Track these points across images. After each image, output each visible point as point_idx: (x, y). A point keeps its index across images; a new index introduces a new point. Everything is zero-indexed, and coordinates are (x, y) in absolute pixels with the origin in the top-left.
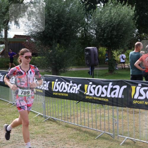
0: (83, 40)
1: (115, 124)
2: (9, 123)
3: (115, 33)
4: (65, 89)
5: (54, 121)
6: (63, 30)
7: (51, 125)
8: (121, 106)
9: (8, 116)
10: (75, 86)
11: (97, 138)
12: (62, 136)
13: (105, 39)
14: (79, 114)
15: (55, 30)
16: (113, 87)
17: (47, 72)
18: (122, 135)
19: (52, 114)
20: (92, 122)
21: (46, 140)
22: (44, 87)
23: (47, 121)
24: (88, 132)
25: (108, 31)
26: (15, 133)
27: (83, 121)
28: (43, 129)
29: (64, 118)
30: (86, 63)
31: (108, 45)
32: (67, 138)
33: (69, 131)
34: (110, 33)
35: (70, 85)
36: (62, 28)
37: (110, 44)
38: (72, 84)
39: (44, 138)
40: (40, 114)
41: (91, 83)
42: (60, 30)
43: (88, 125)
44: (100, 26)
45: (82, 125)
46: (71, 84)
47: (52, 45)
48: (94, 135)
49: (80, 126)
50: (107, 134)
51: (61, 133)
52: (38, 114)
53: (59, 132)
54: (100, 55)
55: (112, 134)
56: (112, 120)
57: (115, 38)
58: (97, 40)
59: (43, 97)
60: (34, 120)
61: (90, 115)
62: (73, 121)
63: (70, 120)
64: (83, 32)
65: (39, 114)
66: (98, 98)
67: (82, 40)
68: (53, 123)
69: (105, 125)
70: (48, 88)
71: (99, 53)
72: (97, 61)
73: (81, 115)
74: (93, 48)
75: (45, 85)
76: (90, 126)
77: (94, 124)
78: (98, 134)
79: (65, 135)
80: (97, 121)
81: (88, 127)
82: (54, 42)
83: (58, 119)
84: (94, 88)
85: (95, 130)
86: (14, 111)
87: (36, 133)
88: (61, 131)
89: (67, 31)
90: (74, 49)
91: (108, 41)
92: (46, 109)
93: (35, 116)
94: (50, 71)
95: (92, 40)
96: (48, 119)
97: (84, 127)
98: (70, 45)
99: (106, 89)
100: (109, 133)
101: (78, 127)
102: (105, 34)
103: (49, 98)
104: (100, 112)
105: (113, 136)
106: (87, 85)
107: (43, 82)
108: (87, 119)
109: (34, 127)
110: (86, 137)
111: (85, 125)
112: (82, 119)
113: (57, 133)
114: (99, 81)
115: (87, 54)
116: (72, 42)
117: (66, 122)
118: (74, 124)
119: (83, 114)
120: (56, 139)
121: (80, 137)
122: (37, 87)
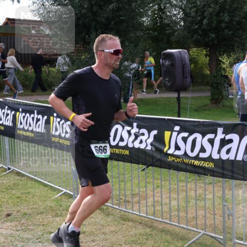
0: (156, 33)
1: (228, 215)
3: (226, 18)
4: (122, 139)
6: (113, 10)
8: (242, 177)
10: (143, 134)
12: (114, 239)
13: (204, 30)
14: (150, 193)
15: (95, 9)
16: (225, 138)
18: (242, 240)
20: (178, 210)
24: (168, 231)
25: (211, 14)
26: (13, 230)
27: (158, 208)
29: (117, 202)
30: (164, 83)
31: (211, 44)
32: (125, 243)
33: (128, 228)
34: (215, 18)
35: (133, 132)
36: (111, 6)
37: (216, 42)
38: (137, 130)
40: (65, 192)
42: (106, 10)
43: (169, 216)
44: (194, 3)
45: (156, 215)
46: (135, 130)
48: (181, 239)
49: (153, 218)
50: (209, 238)
51: (112, 232)
52: (62, 191)
53: (107, 230)
54: (192, 65)
55: (222, 237)
56: (221, 206)
57: (227, 28)
58: (186, 33)
60: (53, 204)
61: (174, 195)
62: (136, 207)
63: (131, 204)
64: (155, 14)
66: (193, 161)
67: (154, 31)
69: (205, 217)
71: (192, 60)
72: (189, 79)
73: (154, 196)
74: (179, 51)
76: (173, 218)
77: (182, 214)
78: (190, 235)
79: (120, 237)
80: (188, 209)
81: (169, 222)
85: (184, 228)
86: (11, 184)
88: (112, 229)
89: (121, 13)
91: (211, 35)
93: (56, 196)
95: (176, 33)
97: (161, 221)
98: (127, 44)
99: (211, 142)
100: (213, 235)
101: (147, 220)
102: (205, 20)
104: (196, 191)
105: (222, 241)
106: (170, 132)
108: (166, 204)
109: (54, 218)
110: (164, 242)
111: (162, 216)
112: (156, 204)
113: (103, 233)
114: (193, 124)
115: (167, 63)
116: (131, 37)
117: (121, 210)
118: (138, 214)
119: (157, 193)
120: (102, 245)
121: (153, 243)
122: (60, 134)
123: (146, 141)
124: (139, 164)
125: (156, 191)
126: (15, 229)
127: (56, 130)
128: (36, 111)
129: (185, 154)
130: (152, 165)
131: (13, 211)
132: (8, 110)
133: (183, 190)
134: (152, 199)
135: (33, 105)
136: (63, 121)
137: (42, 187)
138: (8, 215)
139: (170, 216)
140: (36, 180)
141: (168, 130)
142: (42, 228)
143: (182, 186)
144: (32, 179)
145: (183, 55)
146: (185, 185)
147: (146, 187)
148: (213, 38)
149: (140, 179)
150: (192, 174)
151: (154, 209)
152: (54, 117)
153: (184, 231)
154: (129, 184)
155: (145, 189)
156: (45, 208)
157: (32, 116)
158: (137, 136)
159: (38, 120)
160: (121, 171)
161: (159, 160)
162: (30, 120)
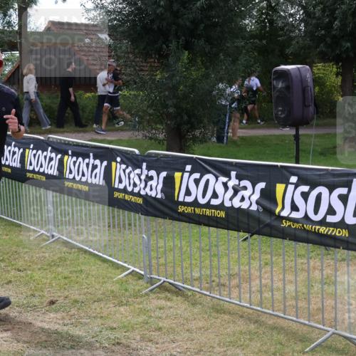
0: (264, 42)
2: (41, 294)
4: (215, 195)
5: (178, 291)
6: (202, 9)
7: (169, 304)
9: (37, 275)
10: (245, 188)
11: (312, 350)
12: (203, 339)
13: (334, 37)
14: (256, 273)
15: (176, 7)
17: (151, 138)
19: (170, 270)
20: (296, 298)
21: (153, 349)
22: (148, 189)
23: (154, 293)
24: (282, 328)
25: (344, 13)
26: (59, 324)
27: (267, 295)
28: (145, 317)
29: (207, 285)
30: (277, 114)
31: (344, 56)
32: (219, 345)
33: (223, 323)
34: (350, 18)
35: (231, 184)
36: (199, 3)
37: (351, 54)
38: (237, 182)
39: (149, 344)
40: (133, 271)
41: (294, 179)
42: (191, 9)
43: (282, 307)
45: (263, 306)
46: (233, 182)
47: (167, 56)
48: (300, 340)
49: (259, 309)
50: (341, 338)
51: (200, 329)
52: (129, 269)
53: (193, 325)
54: (317, 88)
58: (308, 41)
59: (143, 217)
60: (116, 288)
61: (290, 277)
62: (235, 293)
63: (228, 289)
64: (262, 14)
65: (132, 268)
66: (317, 227)
67: (260, 40)
68: (175, 298)
69: (335, 308)
70: (162, 191)
71: (317, 81)
72: (312, 109)
73: (260, 277)
74: (298, 68)
75: (153, 183)
76: (288, 310)
77: (302, 304)
78: (314, 335)
79: (212, 336)
80: (311, 296)
81: (282, 315)
82: (173, 45)
83: (189, 287)
84: (305, 196)
85: (305, 324)
86: (55, 258)
87: (125, 327)
88: (201, 324)
89: (214, 13)
90: (236, 69)
91: (344, 44)
92: (153, 254)
93: (119, 277)
94: (161, 136)
95: (294, 42)
96: (160, 287)
97: (271, 314)
98: (222, 57)
99: (344, 199)
100: (348, 335)
101: (251, 311)
102: (336, 22)
103: (160, 220)
104: (322, 270)
106: (284, 186)
107: (145, 172)
108: (278, 289)
109: (117, 307)
110: (276, 344)
111: (273, 306)
112: (264, 289)
113: (188, 330)
114: (319, 173)
115: (280, 85)
116: (228, 47)
117: (214, 297)
118: (238, 303)
119: (266, 273)
120: (186, 347)
121: (259, 345)
122: (125, 187)
123: (249, 198)
124: (239, 231)
125: (263, 270)
126: (61, 322)
127: (120, 181)
128: (91, 154)
129: (306, 216)
130: (259, 233)
131: (59, 297)
132: (51, 152)
133: (302, 270)
134: (258, 282)
135: (86, 146)
136: (130, 169)
137: (99, 263)
138: (52, 303)
139: (285, 306)
140: (91, 253)
141: (282, 183)
142: (99, 321)
143: (302, 263)
144: (86, 251)
145: (303, 73)
146: (306, 261)
147: (249, 264)
148: (348, 48)
149: (241, 254)
150: (316, 246)
151: (261, 296)
152: (117, 162)
153: (305, 328)
154: (224, 261)
155: (247, 267)
156: (103, 294)
157: (87, 160)
158: (236, 191)
159: (95, 167)
160: (213, 240)
161: (268, 225)
162: (83, 166)
